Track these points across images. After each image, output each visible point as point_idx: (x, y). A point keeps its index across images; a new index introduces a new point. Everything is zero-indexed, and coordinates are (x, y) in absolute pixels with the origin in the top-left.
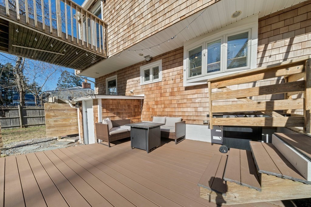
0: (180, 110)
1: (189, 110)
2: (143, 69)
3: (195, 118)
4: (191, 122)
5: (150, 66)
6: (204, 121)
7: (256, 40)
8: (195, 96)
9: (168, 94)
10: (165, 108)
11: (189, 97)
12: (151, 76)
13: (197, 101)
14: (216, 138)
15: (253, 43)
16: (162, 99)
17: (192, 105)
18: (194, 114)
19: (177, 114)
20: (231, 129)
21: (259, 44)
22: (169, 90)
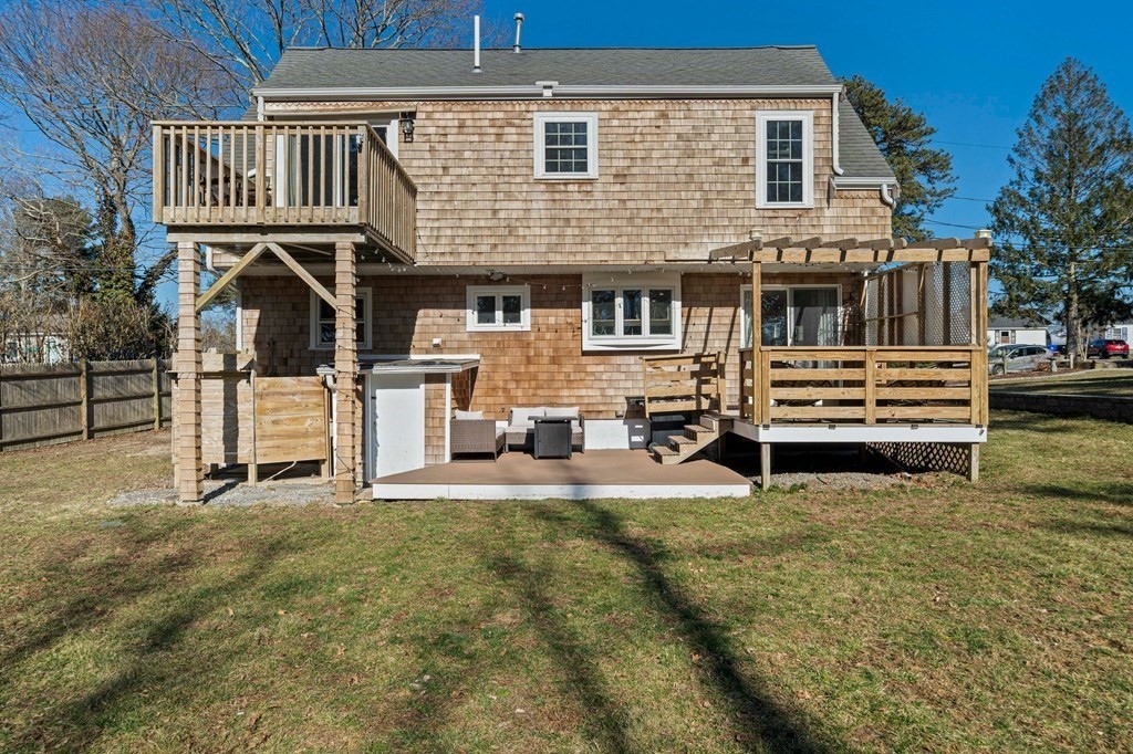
0: (572, 394)
1: (590, 392)
2: (474, 293)
3: (601, 408)
4: (593, 415)
5: (499, 292)
6: (616, 412)
7: (680, 303)
8: (601, 368)
9: (546, 360)
10: (536, 388)
11: (589, 369)
12: (499, 314)
13: (604, 377)
14: (636, 439)
15: (677, 306)
16: (532, 368)
17: (597, 384)
18: (600, 399)
19: (566, 401)
20: (661, 419)
21: (683, 306)
22: (547, 352)
